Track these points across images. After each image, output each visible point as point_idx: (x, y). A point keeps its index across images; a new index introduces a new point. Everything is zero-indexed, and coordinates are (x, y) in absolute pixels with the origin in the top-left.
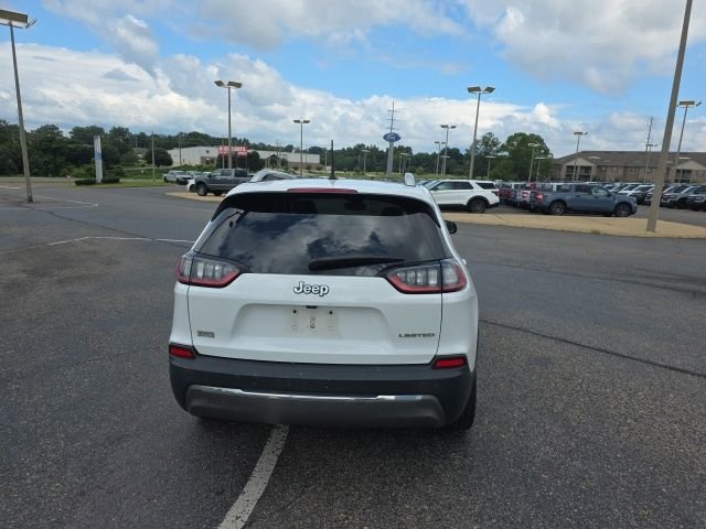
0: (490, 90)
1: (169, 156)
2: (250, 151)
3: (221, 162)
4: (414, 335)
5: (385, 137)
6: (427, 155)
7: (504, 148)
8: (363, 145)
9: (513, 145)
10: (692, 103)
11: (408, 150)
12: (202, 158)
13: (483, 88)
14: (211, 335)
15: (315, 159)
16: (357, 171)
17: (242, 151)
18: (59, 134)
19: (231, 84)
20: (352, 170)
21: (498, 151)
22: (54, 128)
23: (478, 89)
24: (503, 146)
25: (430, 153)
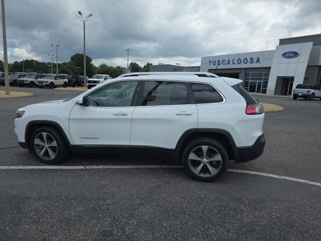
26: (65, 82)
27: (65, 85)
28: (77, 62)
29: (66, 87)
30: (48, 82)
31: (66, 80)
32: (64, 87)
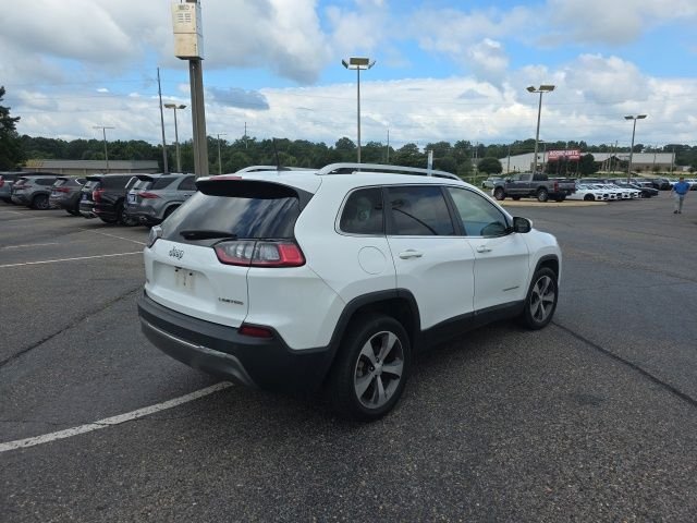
1: (500, 164)
2: (583, 154)
3: (554, 167)
4: (228, 301)
12: (532, 165)
15: (668, 159)
17: (574, 154)
18: (417, 151)
19: (543, 88)
22: (413, 145)
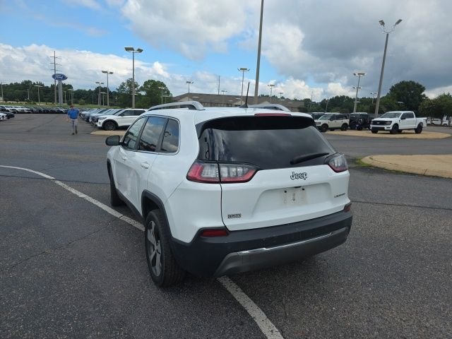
0: (140, 51)
5: (54, 76)
6: (85, 91)
7: (142, 89)
8: (29, 82)
9: (148, 87)
10: (246, 69)
11: (70, 86)
13: (136, 49)
14: (238, 216)
16: (28, 101)
20: (23, 101)
21: (139, 91)
23: (132, 49)
24: (141, 87)
25: (87, 90)
26: (345, 124)
27: (344, 127)
28: (398, 94)
29: (345, 130)
30: (320, 123)
31: (347, 121)
32: (342, 130)
